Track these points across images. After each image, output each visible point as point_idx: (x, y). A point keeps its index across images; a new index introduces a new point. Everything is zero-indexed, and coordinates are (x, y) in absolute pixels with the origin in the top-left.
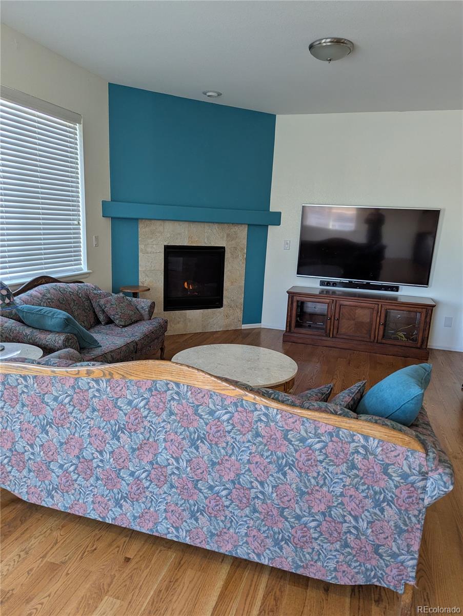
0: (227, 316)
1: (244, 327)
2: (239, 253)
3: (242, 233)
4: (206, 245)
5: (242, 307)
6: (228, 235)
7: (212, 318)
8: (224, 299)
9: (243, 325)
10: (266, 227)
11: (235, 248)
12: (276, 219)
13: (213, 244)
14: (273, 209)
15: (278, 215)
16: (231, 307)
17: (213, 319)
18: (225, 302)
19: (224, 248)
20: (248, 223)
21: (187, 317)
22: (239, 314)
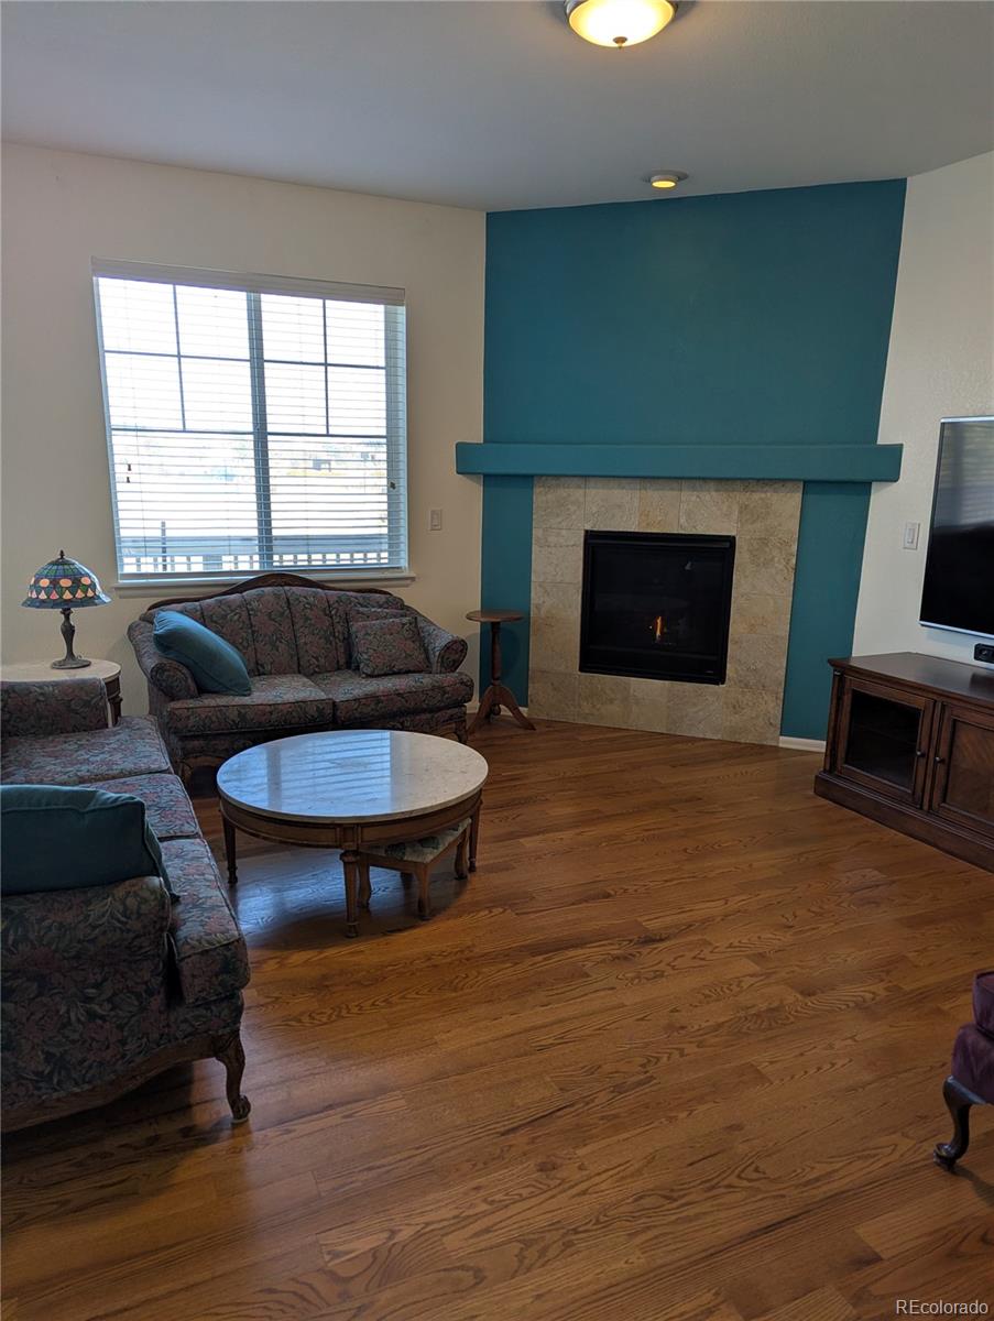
0: (734, 707)
1: (785, 742)
2: (775, 552)
3: (787, 504)
4: (683, 532)
5: (781, 690)
6: (744, 508)
7: (695, 705)
8: (728, 665)
9: (781, 738)
10: (863, 489)
11: (764, 542)
12: (889, 463)
13: (701, 530)
14: (884, 438)
15: (896, 451)
16: (746, 686)
17: (695, 710)
18: (731, 670)
19: (731, 540)
20: (807, 477)
21: (632, 691)
22: (773, 707)
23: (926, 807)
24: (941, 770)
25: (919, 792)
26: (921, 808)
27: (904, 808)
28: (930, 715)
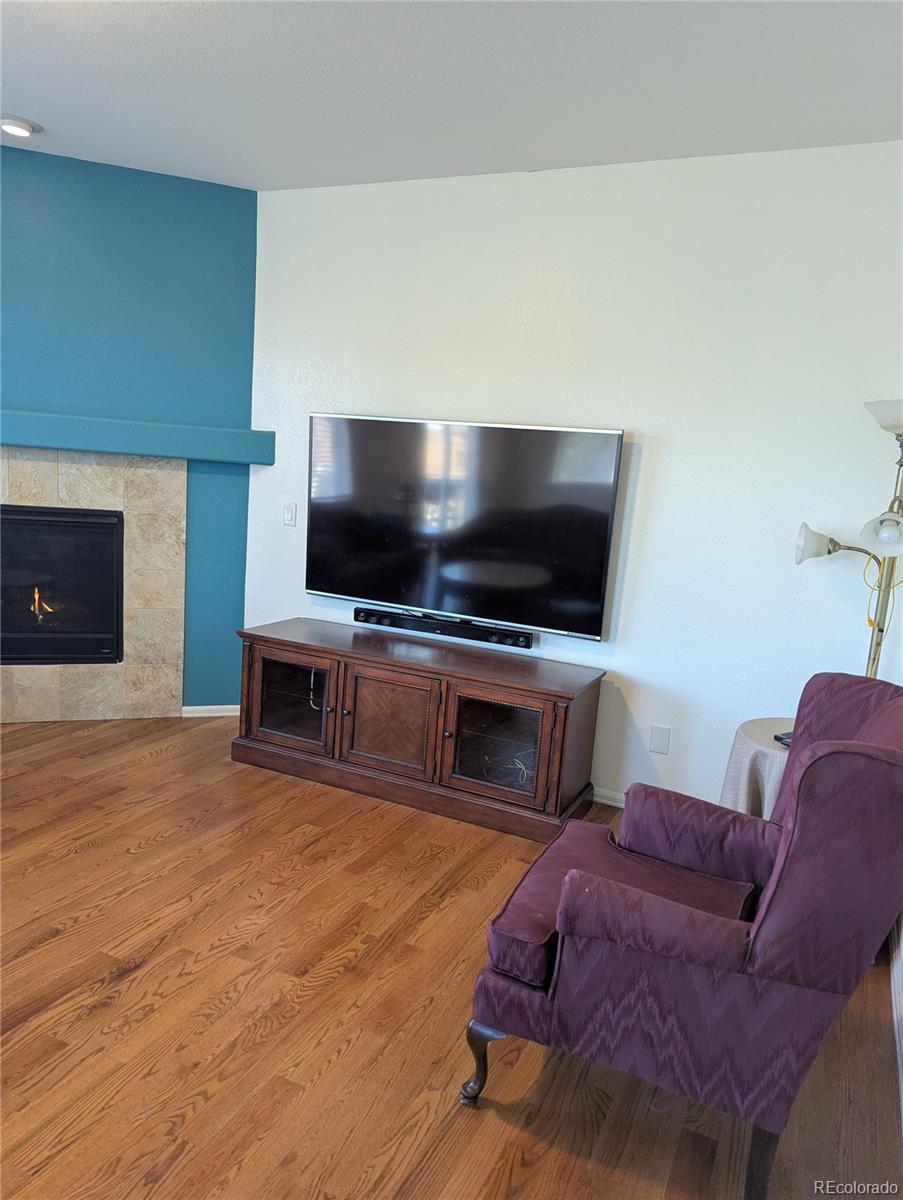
0: (135, 684)
1: (186, 712)
2: (166, 528)
3: (173, 482)
4: (64, 506)
5: (181, 661)
6: (129, 484)
7: (91, 686)
8: (125, 642)
9: (184, 708)
10: (242, 469)
11: (154, 517)
12: (264, 449)
13: (84, 504)
14: (258, 424)
15: (270, 437)
16: (146, 661)
17: (92, 691)
18: (128, 647)
19: (119, 515)
20: (189, 456)
21: (15, 682)
22: (174, 680)
23: (337, 756)
24: (348, 721)
25: (330, 744)
26: (333, 757)
27: (317, 760)
28: (335, 675)
